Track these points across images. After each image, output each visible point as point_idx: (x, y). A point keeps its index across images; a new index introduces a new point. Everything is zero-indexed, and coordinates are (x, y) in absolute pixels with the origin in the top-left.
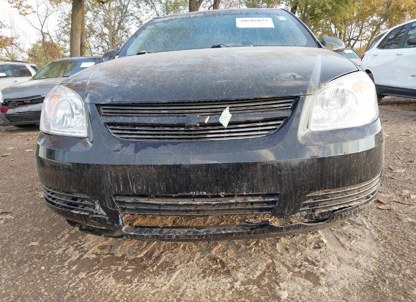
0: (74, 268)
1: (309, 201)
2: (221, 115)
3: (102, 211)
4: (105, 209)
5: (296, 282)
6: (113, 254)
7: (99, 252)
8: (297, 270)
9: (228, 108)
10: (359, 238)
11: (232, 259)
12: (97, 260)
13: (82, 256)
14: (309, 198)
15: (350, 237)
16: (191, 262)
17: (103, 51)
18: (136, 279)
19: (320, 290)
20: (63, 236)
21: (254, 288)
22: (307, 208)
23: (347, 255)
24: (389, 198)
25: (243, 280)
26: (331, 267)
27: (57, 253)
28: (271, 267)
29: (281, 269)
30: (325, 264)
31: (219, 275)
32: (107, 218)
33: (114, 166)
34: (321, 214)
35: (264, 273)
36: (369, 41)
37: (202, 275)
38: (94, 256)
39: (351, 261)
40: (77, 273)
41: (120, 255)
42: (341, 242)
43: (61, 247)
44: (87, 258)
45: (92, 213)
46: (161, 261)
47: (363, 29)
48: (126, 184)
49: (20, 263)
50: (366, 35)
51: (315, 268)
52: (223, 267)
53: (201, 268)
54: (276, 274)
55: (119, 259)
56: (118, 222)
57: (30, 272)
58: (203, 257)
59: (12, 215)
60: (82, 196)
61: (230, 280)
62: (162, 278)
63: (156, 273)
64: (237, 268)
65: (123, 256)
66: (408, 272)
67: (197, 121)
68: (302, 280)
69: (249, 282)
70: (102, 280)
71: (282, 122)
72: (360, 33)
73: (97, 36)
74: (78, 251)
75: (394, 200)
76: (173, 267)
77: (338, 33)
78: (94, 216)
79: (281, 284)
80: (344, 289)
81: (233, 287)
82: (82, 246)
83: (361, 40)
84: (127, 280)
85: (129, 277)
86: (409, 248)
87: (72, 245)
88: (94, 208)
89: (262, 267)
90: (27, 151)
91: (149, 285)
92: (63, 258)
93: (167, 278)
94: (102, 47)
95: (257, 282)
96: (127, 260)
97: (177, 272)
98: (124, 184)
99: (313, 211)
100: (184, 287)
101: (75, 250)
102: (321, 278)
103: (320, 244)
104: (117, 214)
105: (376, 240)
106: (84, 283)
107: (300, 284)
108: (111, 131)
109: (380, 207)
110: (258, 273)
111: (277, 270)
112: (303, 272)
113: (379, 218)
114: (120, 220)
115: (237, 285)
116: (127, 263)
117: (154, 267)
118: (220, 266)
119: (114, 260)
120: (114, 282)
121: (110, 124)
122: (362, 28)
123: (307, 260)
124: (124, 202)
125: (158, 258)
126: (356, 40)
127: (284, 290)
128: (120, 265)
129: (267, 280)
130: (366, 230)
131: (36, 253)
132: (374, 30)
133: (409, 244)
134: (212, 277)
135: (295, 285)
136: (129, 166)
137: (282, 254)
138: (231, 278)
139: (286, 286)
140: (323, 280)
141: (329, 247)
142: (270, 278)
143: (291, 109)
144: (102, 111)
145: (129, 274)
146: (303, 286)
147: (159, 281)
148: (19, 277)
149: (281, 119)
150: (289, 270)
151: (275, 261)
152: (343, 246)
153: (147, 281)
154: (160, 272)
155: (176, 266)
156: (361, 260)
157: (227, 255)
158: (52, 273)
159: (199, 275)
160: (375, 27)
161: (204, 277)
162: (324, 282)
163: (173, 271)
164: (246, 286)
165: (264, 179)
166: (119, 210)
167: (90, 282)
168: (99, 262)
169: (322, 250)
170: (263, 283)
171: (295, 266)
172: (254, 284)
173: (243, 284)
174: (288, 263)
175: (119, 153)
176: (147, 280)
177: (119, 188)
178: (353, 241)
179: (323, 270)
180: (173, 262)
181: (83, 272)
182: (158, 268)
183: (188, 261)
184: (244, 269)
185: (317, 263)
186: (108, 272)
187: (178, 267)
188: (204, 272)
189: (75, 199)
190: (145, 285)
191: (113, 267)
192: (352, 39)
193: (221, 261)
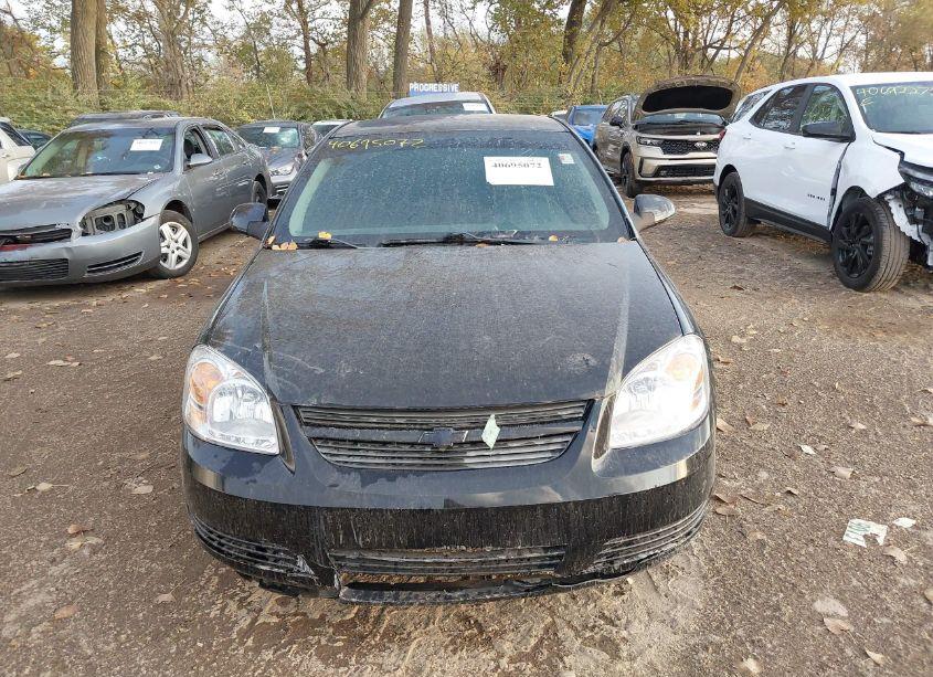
0: (250, 642)
1: (606, 551)
2: (484, 427)
3: (307, 568)
4: (312, 566)
5: (586, 654)
6: (304, 614)
7: (281, 610)
8: (588, 634)
9: (493, 416)
10: (680, 573)
11: (492, 617)
12: (282, 625)
13: (255, 620)
14: (606, 547)
15: (667, 573)
16: (431, 626)
17: (148, 56)
18: (354, 659)
19: (619, 667)
20: (209, 580)
21: (528, 668)
22: (604, 559)
23: (659, 605)
24: (737, 489)
25: (510, 653)
26: (636, 628)
27: (212, 615)
28: (552, 630)
29: (566, 633)
30: (628, 622)
31: (476, 647)
32: (315, 578)
33: (330, 510)
34: (623, 566)
35: (541, 640)
36: (746, 52)
37: (451, 648)
38: (275, 620)
39: (666, 617)
40: (257, 650)
41: (316, 616)
42: (653, 583)
43: (214, 603)
44: (264, 623)
45: (291, 570)
46: (385, 626)
47: (734, 24)
48: (348, 533)
49: (157, 637)
50: (739, 38)
51: (615, 630)
52: (481, 632)
53: (449, 636)
54: (559, 642)
55: (316, 623)
56: (332, 584)
57: (180, 652)
58: (448, 616)
59: (97, 536)
60: (276, 547)
61: (492, 654)
62: (393, 654)
63: (382, 648)
64: (500, 634)
65: (323, 617)
66: (740, 632)
67: (449, 440)
68: (595, 652)
69: (521, 657)
70: (301, 662)
71: (570, 439)
72: (728, 33)
73: (131, 18)
74: (244, 611)
75: (743, 492)
76: (404, 636)
77: (682, 29)
78: (295, 575)
79: (565, 659)
80: (651, 663)
81: (498, 667)
82: (249, 600)
83: (730, 48)
84: (341, 661)
85: (341, 656)
86: (749, 590)
87: (232, 598)
88: (295, 563)
89: (538, 630)
90: (52, 363)
91: (375, 668)
92: (226, 624)
93: (399, 655)
94: (143, 46)
95: (532, 657)
96: (331, 625)
97: (414, 645)
98: (345, 534)
99: (612, 562)
100: (427, 670)
101: (239, 608)
102: (622, 646)
103: (623, 586)
104: (332, 573)
105: (704, 577)
106: (275, 669)
107: (592, 658)
108: (319, 450)
109: (719, 510)
110: (533, 642)
111: (560, 635)
112: (597, 637)
113: (715, 534)
114: (336, 581)
115: (504, 662)
116: (331, 630)
117: (375, 636)
118: (476, 631)
119: (309, 626)
120: (321, 666)
121: (316, 439)
122: (732, 21)
123: (603, 616)
124: (343, 558)
125: (378, 620)
126: (718, 49)
127: (570, 669)
128: (320, 634)
129: (546, 653)
130: (691, 558)
131: (175, 616)
132: (758, 27)
133: (750, 583)
134: (467, 651)
135: (585, 660)
136: (353, 510)
137: (566, 607)
138: (494, 652)
139: (572, 662)
140: (624, 650)
141: (636, 591)
142: (550, 648)
143: (582, 419)
144: (302, 415)
145: (339, 650)
146: (596, 661)
147: (389, 659)
148: (167, 662)
149: (570, 433)
150: (578, 635)
151: (557, 621)
152: (656, 589)
153: (370, 661)
154: (387, 645)
155: (409, 634)
156: (680, 613)
157: (484, 610)
158: (217, 652)
159: (446, 647)
160: (760, 21)
161: (454, 651)
162: (625, 654)
163: (405, 642)
164: (518, 664)
165: (546, 527)
166: (335, 568)
167: (283, 666)
168: (287, 630)
169: (624, 597)
170: (541, 658)
171: (585, 627)
172: (527, 661)
173: (512, 661)
174: (575, 623)
175: (337, 488)
176: (370, 658)
177: (337, 539)
178: (672, 580)
179: (624, 633)
180: (403, 626)
181: (267, 648)
182: (382, 639)
183: (427, 625)
184: (511, 635)
185: (618, 622)
186: (305, 647)
187: (413, 636)
188: (453, 642)
189: (264, 550)
190: (369, 669)
191: (313, 639)
192: (711, 46)
193: (476, 621)
